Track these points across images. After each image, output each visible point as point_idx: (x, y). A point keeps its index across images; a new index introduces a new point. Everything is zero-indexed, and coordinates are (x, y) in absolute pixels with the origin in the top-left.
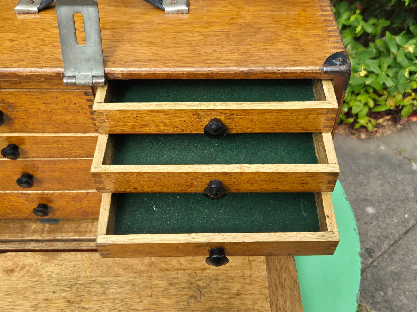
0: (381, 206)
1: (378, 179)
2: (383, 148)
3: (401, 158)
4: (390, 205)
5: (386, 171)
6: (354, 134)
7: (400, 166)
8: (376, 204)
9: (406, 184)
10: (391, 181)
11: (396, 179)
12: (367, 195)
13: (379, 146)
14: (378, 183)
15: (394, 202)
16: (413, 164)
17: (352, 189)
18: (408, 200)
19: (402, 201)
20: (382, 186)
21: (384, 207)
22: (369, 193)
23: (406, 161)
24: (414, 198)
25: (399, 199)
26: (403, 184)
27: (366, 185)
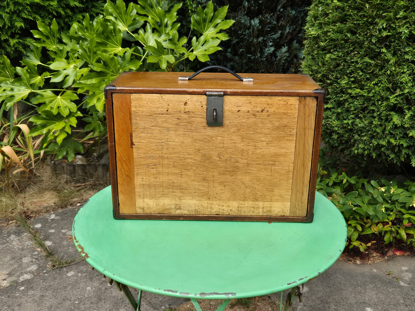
0: (378, 307)
1: (374, 290)
2: (375, 271)
3: (391, 278)
4: (384, 307)
5: (379, 285)
6: (351, 261)
7: (389, 283)
8: (373, 306)
9: (396, 294)
10: (384, 292)
11: (387, 291)
12: (365, 300)
13: (371, 269)
14: (373, 292)
15: (387, 305)
16: (400, 282)
17: (353, 295)
18: (399, 304)
19: (395, 305)
20: (377, 294)
21: (380, 308)
22: (367, 299)
23: (395, 280)
24: (403, 303)
25: (392, 303)
26: (394, 294)
27: (364, 294)
